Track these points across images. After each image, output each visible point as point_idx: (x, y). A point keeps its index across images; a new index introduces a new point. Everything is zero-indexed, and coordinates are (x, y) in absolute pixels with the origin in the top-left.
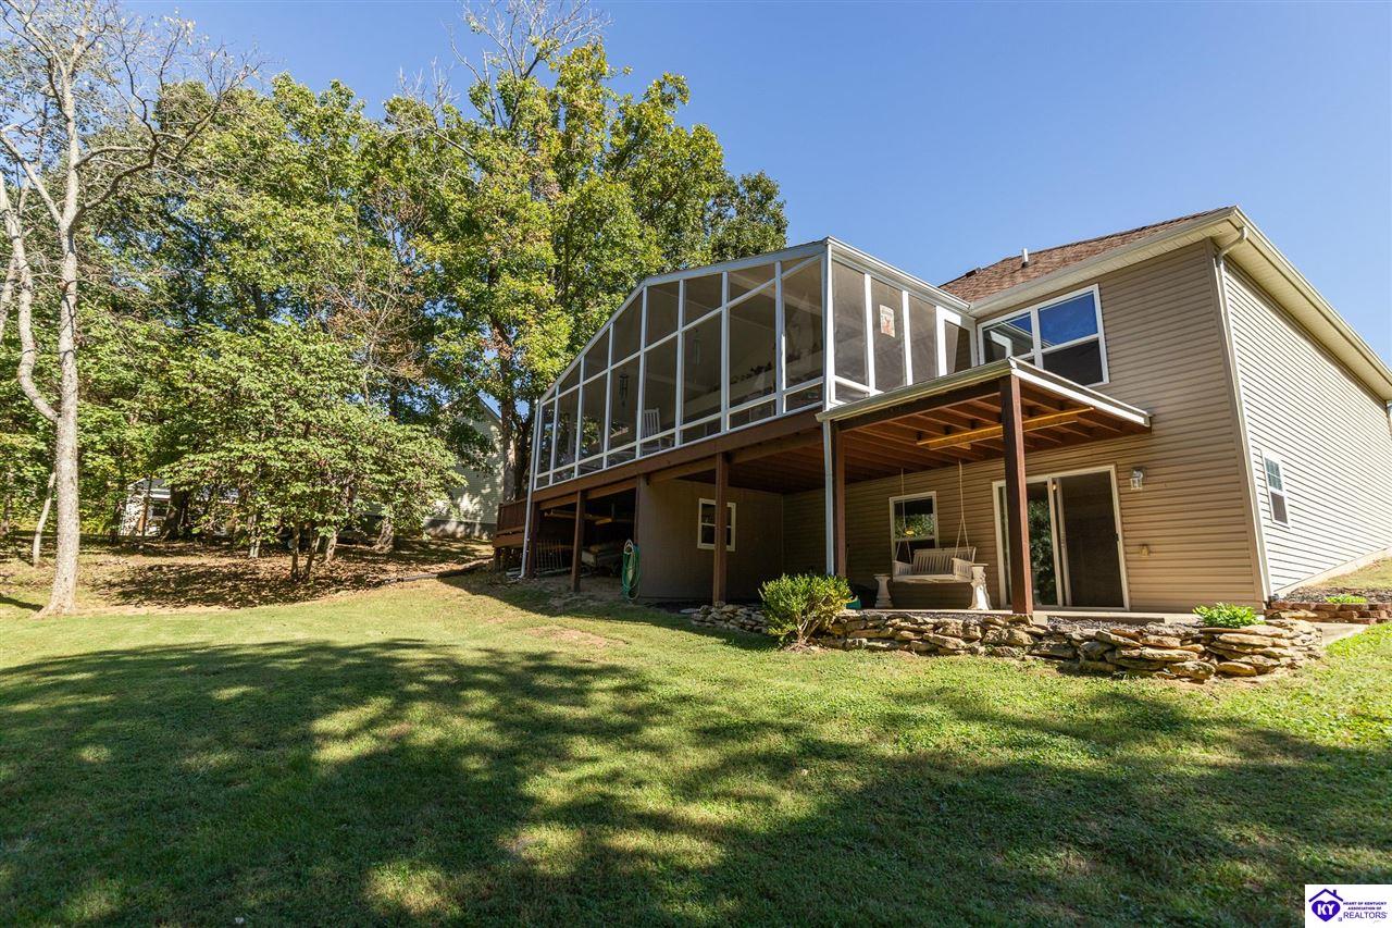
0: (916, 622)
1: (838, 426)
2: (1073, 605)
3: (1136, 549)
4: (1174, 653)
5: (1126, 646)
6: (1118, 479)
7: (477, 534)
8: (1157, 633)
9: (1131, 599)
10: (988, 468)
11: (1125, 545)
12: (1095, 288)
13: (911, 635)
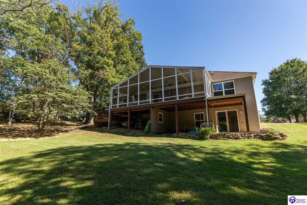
0: (231, 134)
3: (241, 123)
4: (278, 137)
6: (238, 112)
9: (240, 131)
10: (215, 109)
11: (239, 122)
12: (233, 81)
13: (231, 137)
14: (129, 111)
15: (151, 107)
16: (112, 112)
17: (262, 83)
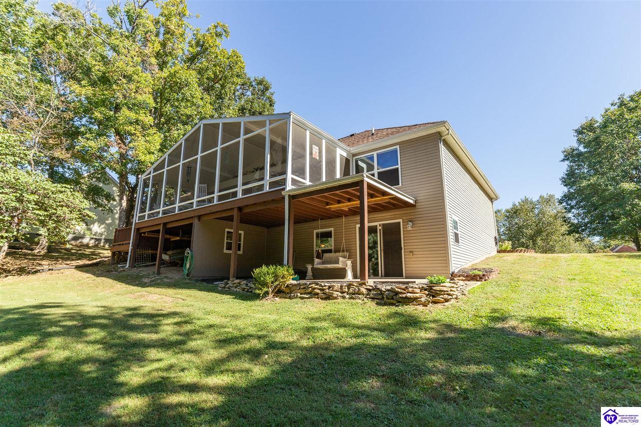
0: (321, 286)
1: (292, 197)
2: (385, 277)
4: (418, 295)
5: (401, 293)
6: (403, 225)
7: (102, 244)
8: (412, 287)
9: (406, 274)
10: (353, 219)
11: (404, 252)
12: (398, 147)
13: (319, 291)
14: (161, 228)
15: (195, 216)
16: (138, 230)
17: (562, 157)
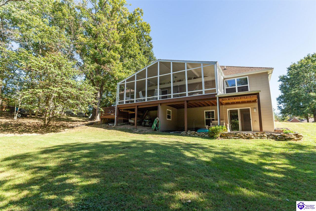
3: (254, 121)
6: (251, 110)
9: (253, 130)
10: (226, 106)
12: (248, 77)
14: (136, 108)
15: (158, 103)
16: (118, 108)
17: (279, 79)
